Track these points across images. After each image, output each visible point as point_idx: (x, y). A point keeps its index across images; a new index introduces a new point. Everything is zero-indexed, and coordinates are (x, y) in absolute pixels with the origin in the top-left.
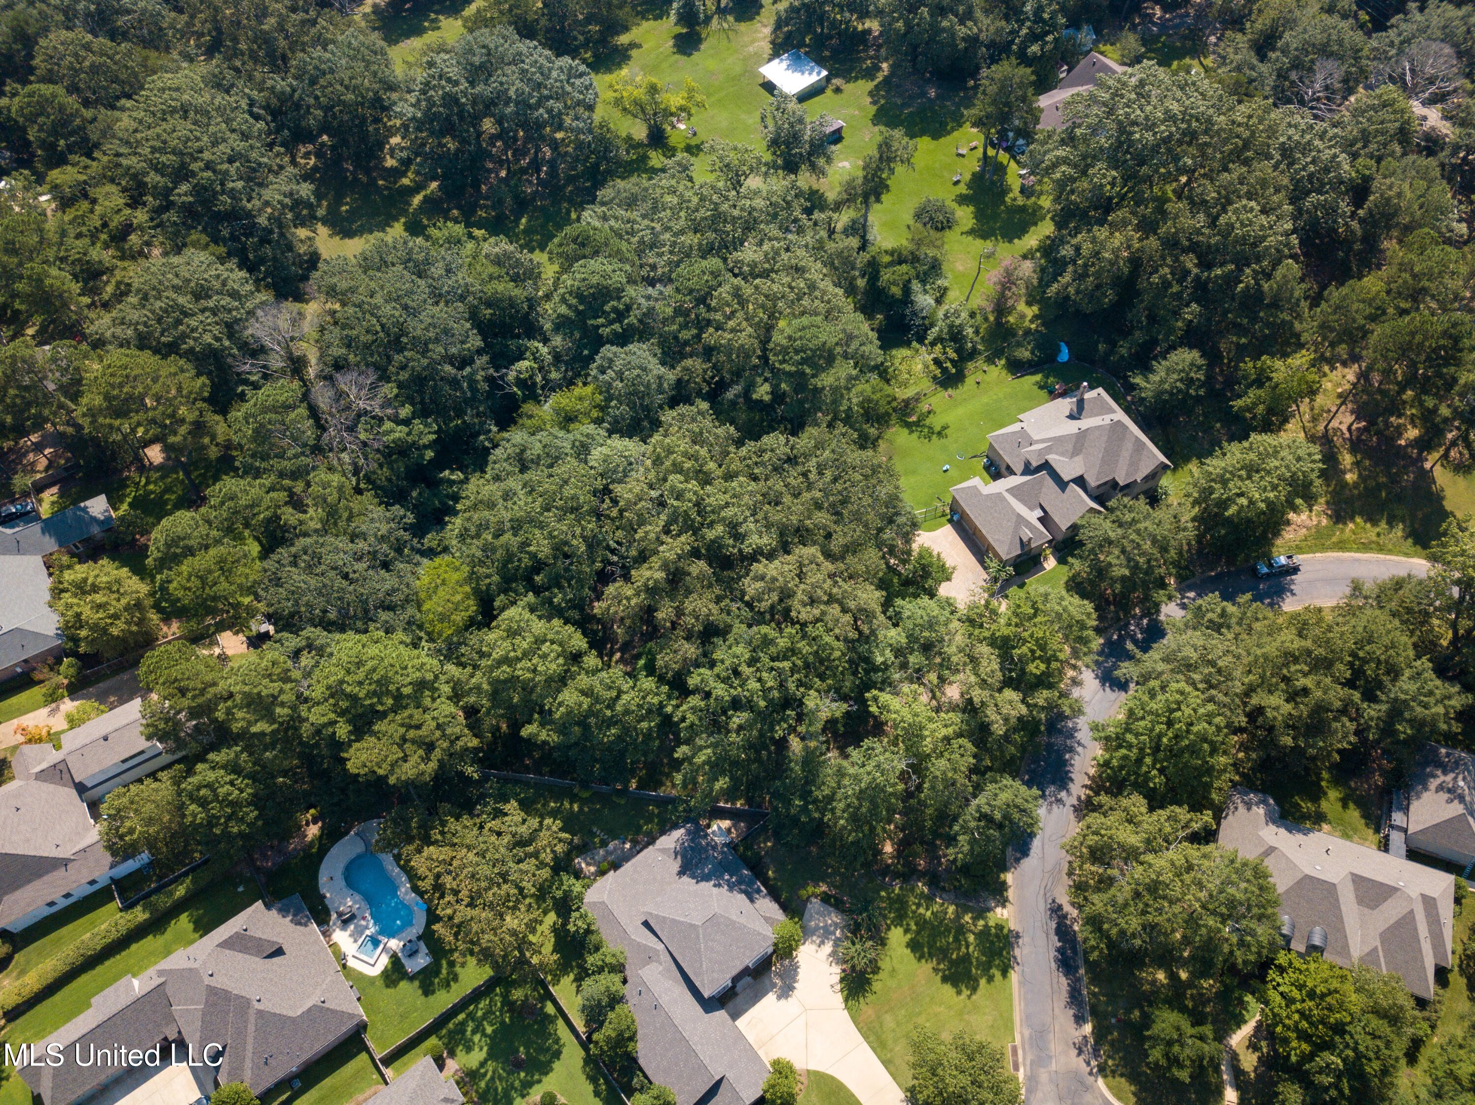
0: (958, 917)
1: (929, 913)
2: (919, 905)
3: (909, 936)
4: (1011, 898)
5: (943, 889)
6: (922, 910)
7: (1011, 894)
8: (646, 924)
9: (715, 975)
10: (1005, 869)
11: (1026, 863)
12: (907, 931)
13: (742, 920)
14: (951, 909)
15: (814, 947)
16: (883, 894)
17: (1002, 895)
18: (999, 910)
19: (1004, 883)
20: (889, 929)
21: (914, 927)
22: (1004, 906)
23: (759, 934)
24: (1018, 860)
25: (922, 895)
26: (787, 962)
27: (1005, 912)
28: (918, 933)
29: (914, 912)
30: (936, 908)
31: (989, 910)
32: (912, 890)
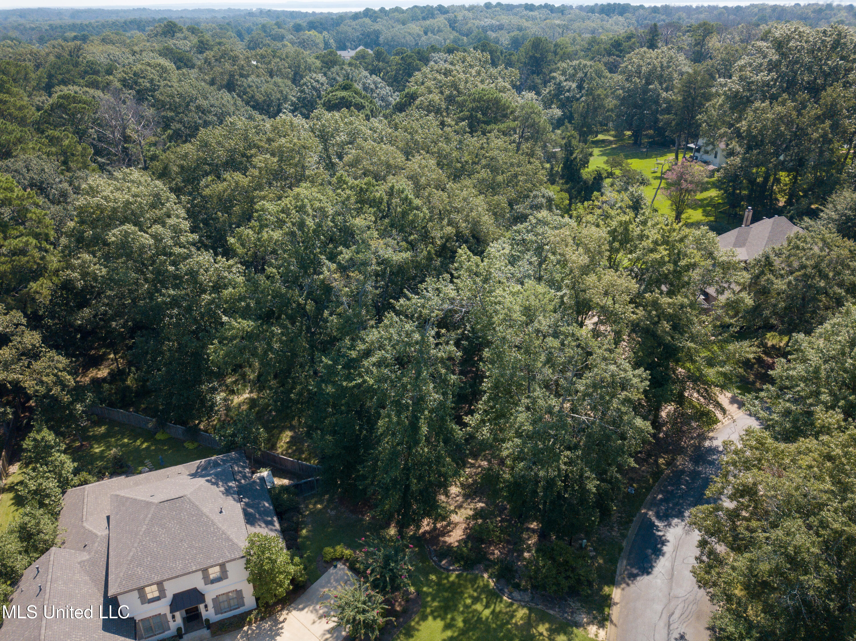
0: (529, 624)
1: (487, 612)
2: (476, 600)
3: (449, 633)
4: (614, 617)
5: (517, 586)
6: (479, 607)
7: (615, 612)
8: (108, 518)
9: (139, 571)
10: (612, 582)
11: (643, 581)
12: (448, 627)
13: (217, 518)
14: (522, 613)
15: (313, 617)
16: (433, 577)
17: (601, 610)
18: (593, 629)
19: (608, 597)
20: (424, 618)
21: (460, 624)
22: (601, 624)
23: (228, 539)
24: (633, 577)
25: (485, 588)
26: (267, 625)
27: (602, 633)
28: (463, 632)
29: (467, 607)
30: (500, 607)
31: (578, 625)
32: (474, 581)
